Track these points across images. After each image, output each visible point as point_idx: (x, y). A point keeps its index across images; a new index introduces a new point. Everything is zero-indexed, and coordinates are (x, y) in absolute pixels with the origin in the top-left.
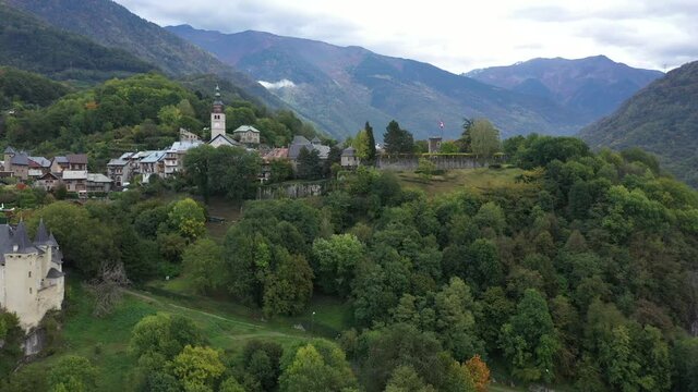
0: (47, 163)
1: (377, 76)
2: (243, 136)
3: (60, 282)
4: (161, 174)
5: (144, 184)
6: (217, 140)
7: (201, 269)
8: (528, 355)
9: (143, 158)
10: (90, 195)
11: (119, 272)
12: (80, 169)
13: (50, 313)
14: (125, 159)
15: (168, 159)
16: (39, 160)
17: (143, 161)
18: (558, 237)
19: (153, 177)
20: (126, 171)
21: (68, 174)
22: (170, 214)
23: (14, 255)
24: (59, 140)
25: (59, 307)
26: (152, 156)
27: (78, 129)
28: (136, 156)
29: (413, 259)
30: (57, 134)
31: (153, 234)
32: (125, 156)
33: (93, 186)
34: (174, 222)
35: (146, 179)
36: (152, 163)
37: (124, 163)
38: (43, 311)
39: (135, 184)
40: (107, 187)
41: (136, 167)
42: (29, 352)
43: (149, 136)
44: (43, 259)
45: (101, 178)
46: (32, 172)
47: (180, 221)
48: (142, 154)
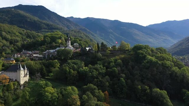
0: (31, 53)
1: (122, 28)
2: (75, 46)
3: (28, 76)
4: (54, 55)
6: (67, 47)
8: (120, 92)
10: (39, 60)
11: (39, 74)
12: (38, 54)
13: (26, 82)
15: (55, 52)
16: (29, 52)
18: (133, 67)
19: (52, 55)
20: (47, 54)
21: (34, 55)
22: (52, 63)
25: (27, 81)
26: (52, 51)
27: (39, 45)
29: (99, 72)
31: (48, 67)
32: (47, 51)
33: (39, 58)
34: (52, 65)
36: (52, 53)
38: (24, 81)
39: (49, 57)
40: (43, 58)
41: (49, 53)
42: (21, 89)
43: (53, 46)
44: (25, 71)
45: (41, 56)
46: (27, 55)
47: (54, 65)
48: (50, 50)
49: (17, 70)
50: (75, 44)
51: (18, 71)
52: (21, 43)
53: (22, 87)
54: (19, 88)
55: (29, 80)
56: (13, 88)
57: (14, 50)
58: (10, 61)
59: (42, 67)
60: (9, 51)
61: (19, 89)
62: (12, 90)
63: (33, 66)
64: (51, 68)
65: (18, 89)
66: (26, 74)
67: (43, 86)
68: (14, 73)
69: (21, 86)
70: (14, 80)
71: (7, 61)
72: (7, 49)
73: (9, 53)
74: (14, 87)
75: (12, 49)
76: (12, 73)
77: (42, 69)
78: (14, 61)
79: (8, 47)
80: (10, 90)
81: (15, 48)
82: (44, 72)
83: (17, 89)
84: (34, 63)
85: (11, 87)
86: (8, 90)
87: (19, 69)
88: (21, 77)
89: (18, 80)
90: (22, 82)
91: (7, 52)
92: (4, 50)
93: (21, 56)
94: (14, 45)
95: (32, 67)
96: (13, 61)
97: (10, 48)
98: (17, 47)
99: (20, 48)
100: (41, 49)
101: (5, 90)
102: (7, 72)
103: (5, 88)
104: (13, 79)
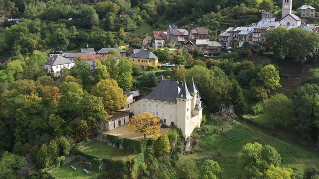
0: (186, 33)
2: (303, 13)
4: (250, 42)
5: (240, 48)
6: (286, 18)
7: (278, 114)
9: (239, 31)
10: (210, 54)
11: (231, 111)
13: (196, 130)
14: (229, 32)
15: (255, 33)
16: (182, 30)
17: (240, 33)
19: (246, 44)
20: (229, 39)
21: (199, 42)
22: (259, 74)
23: (181, 99)
24: (191, 16)
25: (199, 126)
26: (244, 30)
27: (201, 10)
28: (235, 30)
30: (190, 12)
31: (248, 85)
32: (230, 29)
33: (211, 49)
34: (261, 79)
35: (241, 45)
36: (245, 35)
37: (228, 35)
38: (193, 128)
39: (234, 48)
40: (219, 49)
41: (235, 37)
42: (186, 150)
43: (242, 14)
44: (192, 100)
45: (216, 44)
46: (180, 39)
47: (265, 79)
48: (238, 29)
49: (177, 99)
50: (304, 7)
51: (178, 102)
52: (156, 3)
53: (189, 145)
54: (182, 147)
55: (202, 122)
56: (169, 148)
57: (143, 20)
58: (146, 61)
59: (235, 86)
60: (132, 24)
61: (183, 152)
62: (167, 153)
63: (212, 84)
64: (258, 91)
65: (180, 153)
66: (197, 105)
67: (258, 161)
68: (169, 106)
69: (185, 143)
70: (168, 123)
71: (141, 60)
72: (129, 20)
73: (132, 30)
74: (170, 145)
75: (137, 19)
76: (162, 104)
77: (234, 93)
78: (157, 61)
79: (130, 14)
80: (163, 155)
81: (143, 17)
82: (240, 100)
83: (178, 150)
84: (211, 73)
85: (164, 147)
86: (157, 155)
87: (182, 96)
88: (186, 118)
89: (179, 127)
90: (188, 133)
91: (129, 28)
92: (122, 21)
93: (166, 42)
94: (142, 9)
95: (207, 85)
96: (154, 59)
97: (134, 17)
98: (148, 13)
99: (155, 16)
100: (208, 21)
101: (152, 154)
102: (150, 99)
103: (151, 149)
104: (165, 120)
